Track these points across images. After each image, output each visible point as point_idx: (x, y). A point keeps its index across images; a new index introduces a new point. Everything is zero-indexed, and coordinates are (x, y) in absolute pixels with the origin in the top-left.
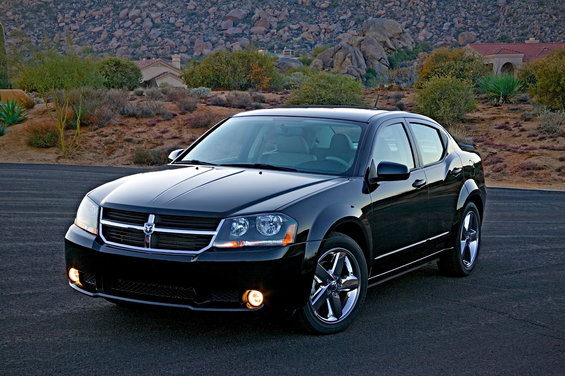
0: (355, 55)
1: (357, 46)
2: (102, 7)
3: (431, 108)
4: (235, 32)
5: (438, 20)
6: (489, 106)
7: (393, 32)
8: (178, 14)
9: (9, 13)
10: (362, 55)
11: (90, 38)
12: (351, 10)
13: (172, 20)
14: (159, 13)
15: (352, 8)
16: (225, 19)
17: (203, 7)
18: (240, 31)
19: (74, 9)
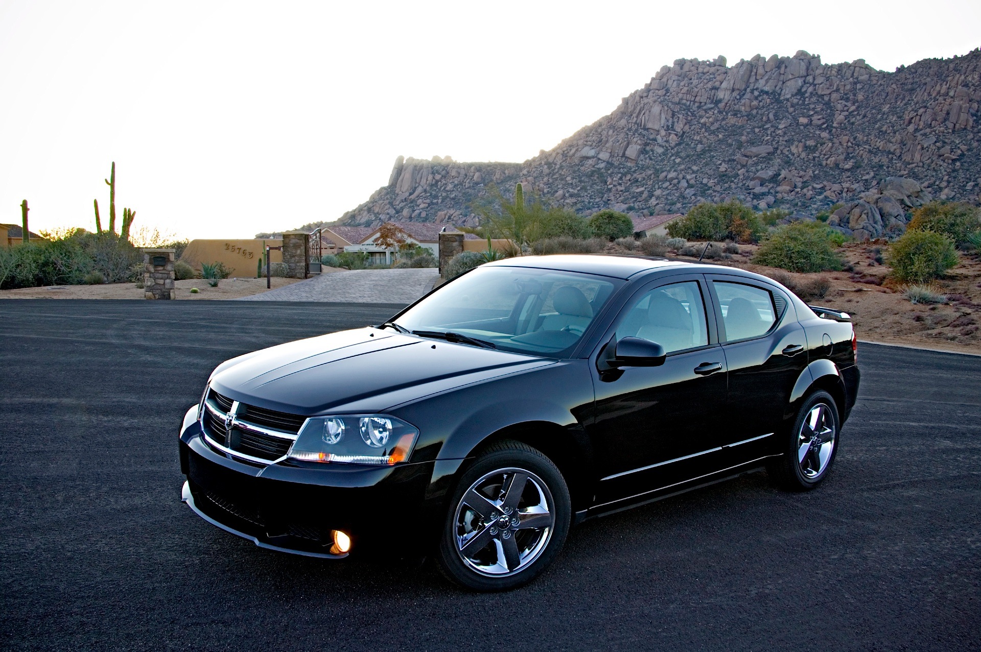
0: (872, 212)
1: (874, 203)
2: (645, 170)
3: (905, 263)
4: (761, 191)
5: (961, 180)
6: (977, 263)
7: (911, 190)
8: (711, 176)
9: (568, 178)
10: (878, 212)
11: (633, 197)
12: (873, 171)
13: (705, 181)
14: (694, 175)
15: (875, 169)
16: (753, 179)
17: (734, 169)
18: (767, 190)
19: (621, 173)
